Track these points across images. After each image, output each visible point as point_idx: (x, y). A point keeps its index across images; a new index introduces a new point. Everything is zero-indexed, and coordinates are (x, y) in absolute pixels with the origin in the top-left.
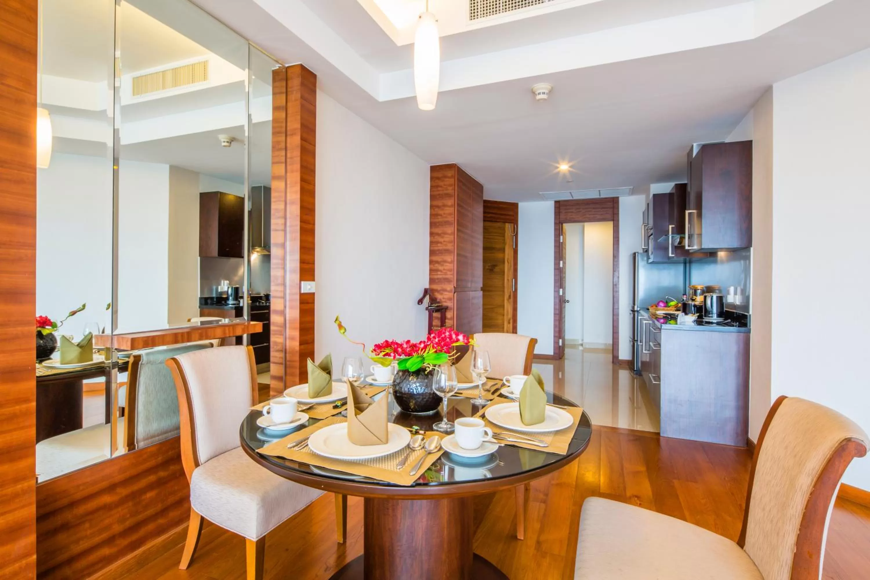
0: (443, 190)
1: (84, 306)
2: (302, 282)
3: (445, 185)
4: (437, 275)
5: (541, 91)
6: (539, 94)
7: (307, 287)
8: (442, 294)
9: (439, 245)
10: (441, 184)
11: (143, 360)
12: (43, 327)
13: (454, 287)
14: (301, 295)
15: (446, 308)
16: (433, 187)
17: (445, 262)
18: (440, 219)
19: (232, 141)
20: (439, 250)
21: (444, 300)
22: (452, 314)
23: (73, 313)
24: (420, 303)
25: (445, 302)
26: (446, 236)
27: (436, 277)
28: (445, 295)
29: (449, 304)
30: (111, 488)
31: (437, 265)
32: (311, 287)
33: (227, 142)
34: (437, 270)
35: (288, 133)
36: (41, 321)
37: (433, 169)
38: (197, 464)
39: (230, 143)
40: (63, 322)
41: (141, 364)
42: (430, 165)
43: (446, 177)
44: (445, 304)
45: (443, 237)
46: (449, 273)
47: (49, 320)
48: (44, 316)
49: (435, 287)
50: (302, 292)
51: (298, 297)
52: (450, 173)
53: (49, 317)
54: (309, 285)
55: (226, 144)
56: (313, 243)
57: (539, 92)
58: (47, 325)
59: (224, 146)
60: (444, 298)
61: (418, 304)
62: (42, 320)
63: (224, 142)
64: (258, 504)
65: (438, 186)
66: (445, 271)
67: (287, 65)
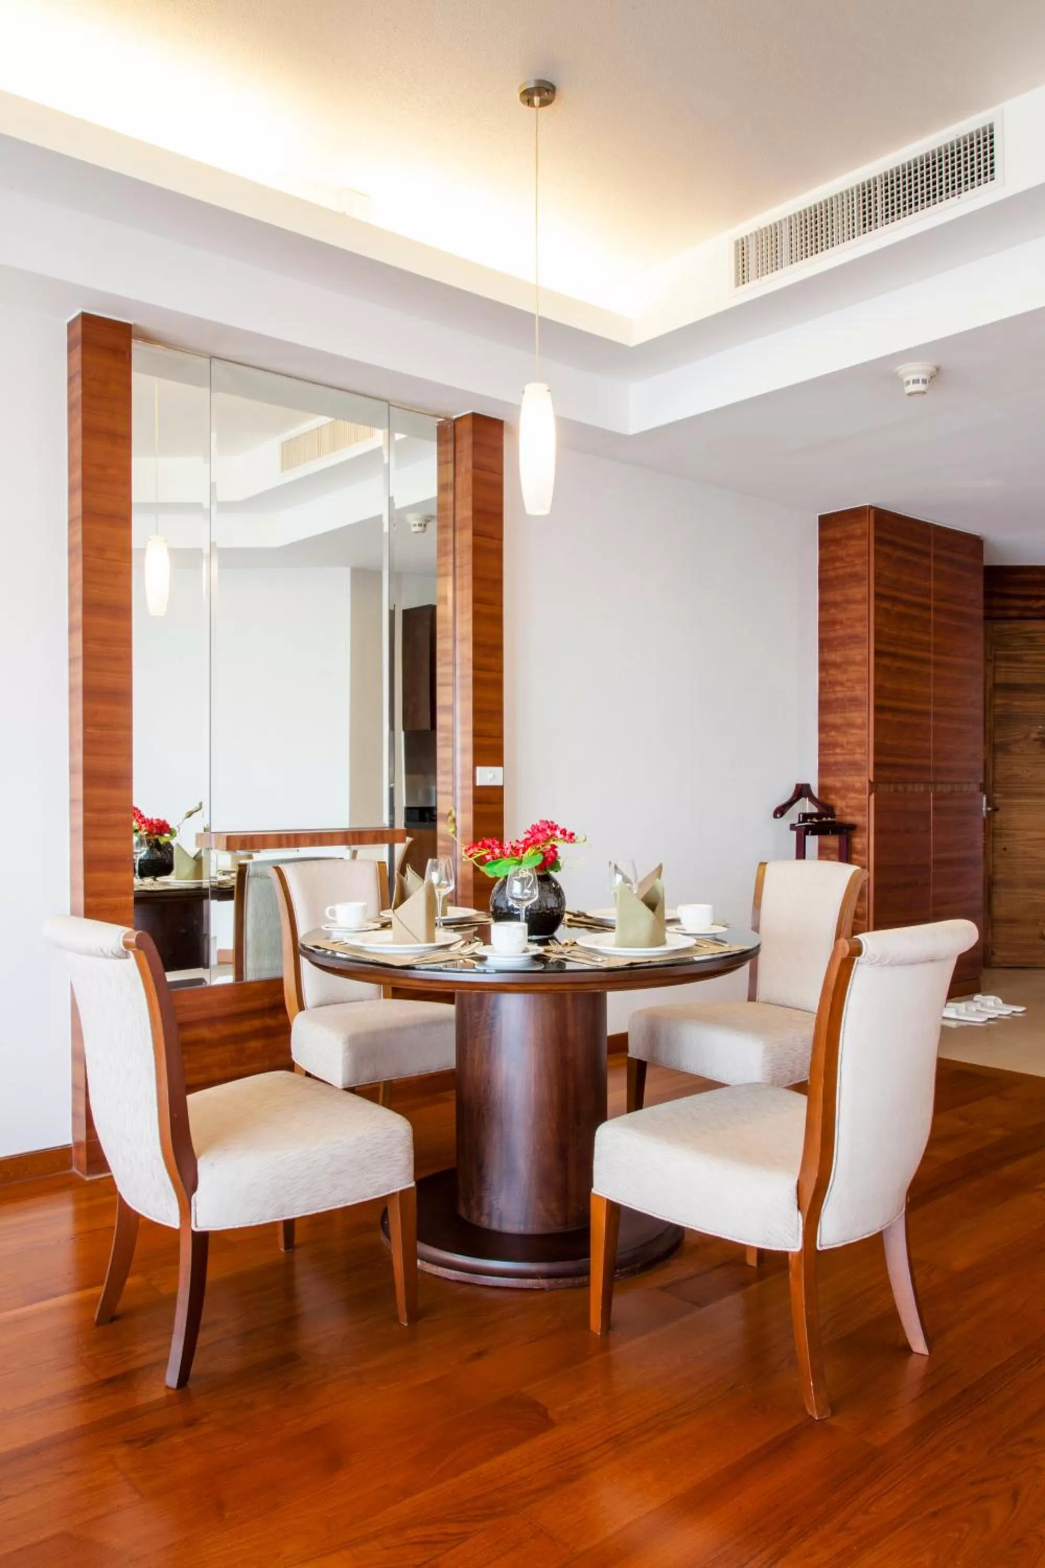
0: (845, 567)
1: (201, 804)
2: (478, 769)
3: (848, 555)
4: (836, 754)
5: (911, 378)
6: (908, 383)
7: (488, 776)
8: (843, 798)
9: (838, 688)
10: (841, 553)
11: (249, 870)
12: (161, 835)
13: (870, 781)
14: (476, 789)
15: (852, 827)
16: (824, 562)
17: (851, 725)
18: (840, 632)
19: (428, 521)
20: (837, 700)
21: (849, 810)
22: (865, 840)
23: (190, 815)
24: (778, 816)
25: (852, 814)
26: (852, 668)
27: (832, 759)
28: (851, 798)
29: (858, 819)
30: (210, 1021)
31: (833, 733)
32: (494, 777)
33: (420, 525)
34: (835, 745)
35: (457, 525)
36: (158, 825)
37: (826, 522)
38: (301, 1007)
39: (425, 526)
40: (180, 826)
41: (248, 877)
42: (818, 515)
43: (850, 537)
44: (849, 819)
45: (845, 672)
46: (858, 750)
47: (167, 826)
48: (162, 819)
49: (830, 781)
50: (478, 784)
51: (470, 792)
52: (858, 528)
53: (168, 822)
54: (490, 772)
55: (417, 529)
56: (500, 703)
57: (905, 380)
58: (165, 832)
59: (416, 532)
60: (847, 807)
61: (775, 817)
62: (158, 823)
63: (415, 525)
64: (344, 1043)
65: (834, 559)
66: (849, 747)
67: (455, 417)
